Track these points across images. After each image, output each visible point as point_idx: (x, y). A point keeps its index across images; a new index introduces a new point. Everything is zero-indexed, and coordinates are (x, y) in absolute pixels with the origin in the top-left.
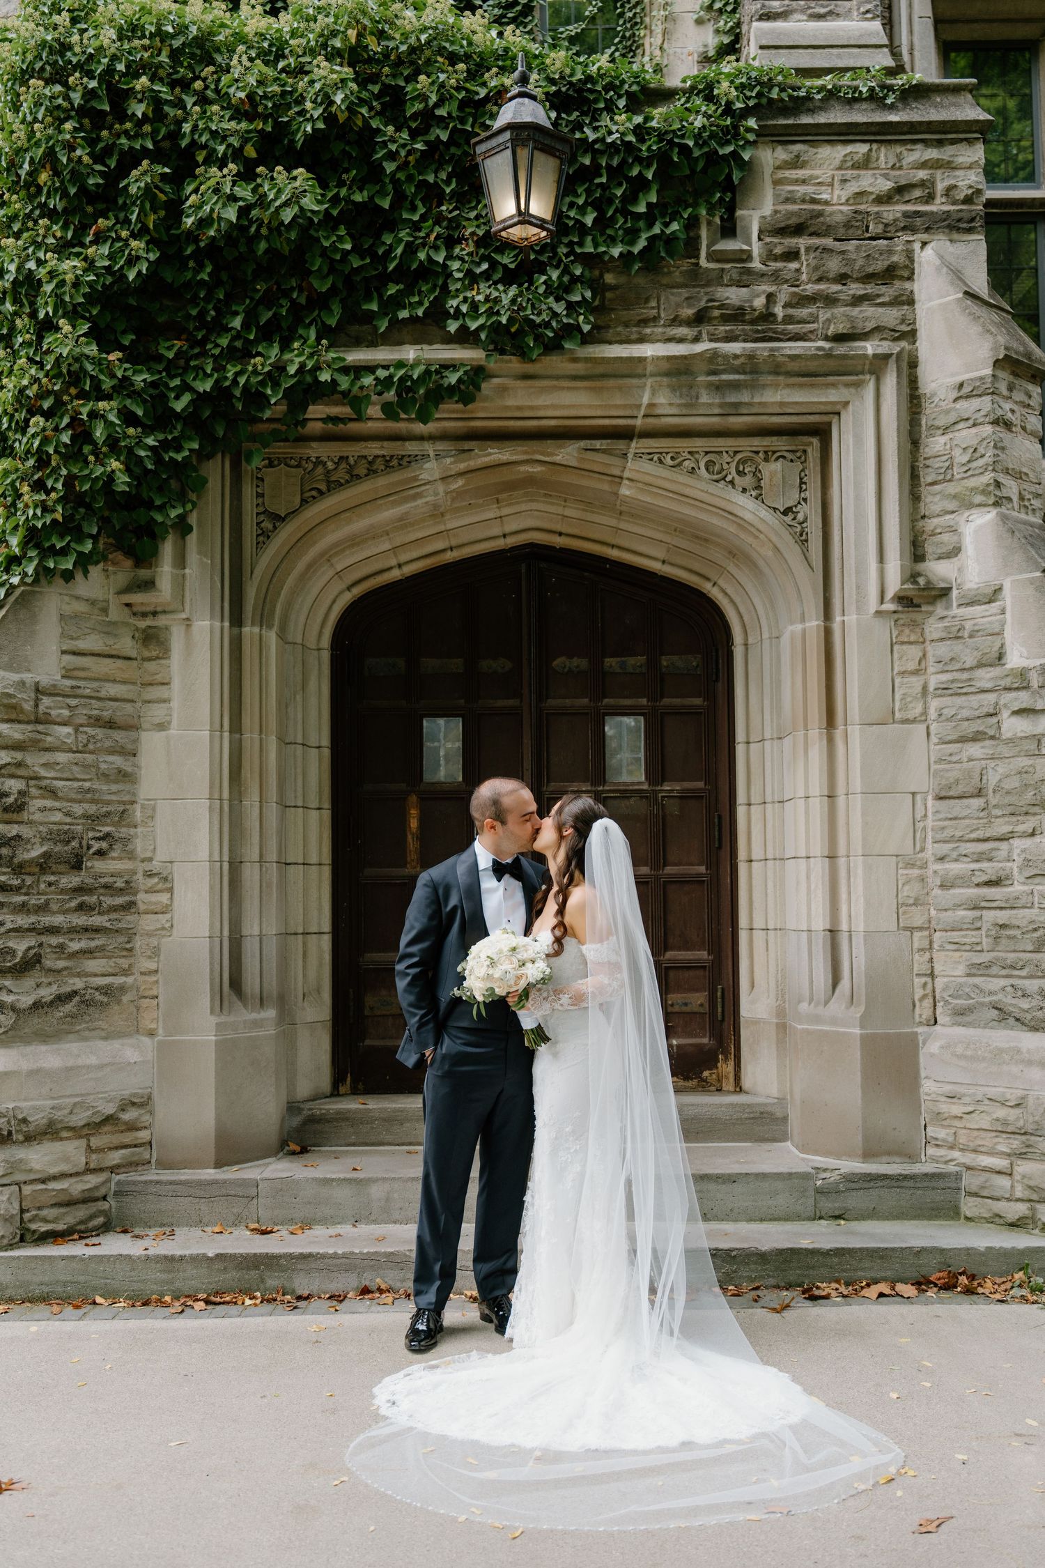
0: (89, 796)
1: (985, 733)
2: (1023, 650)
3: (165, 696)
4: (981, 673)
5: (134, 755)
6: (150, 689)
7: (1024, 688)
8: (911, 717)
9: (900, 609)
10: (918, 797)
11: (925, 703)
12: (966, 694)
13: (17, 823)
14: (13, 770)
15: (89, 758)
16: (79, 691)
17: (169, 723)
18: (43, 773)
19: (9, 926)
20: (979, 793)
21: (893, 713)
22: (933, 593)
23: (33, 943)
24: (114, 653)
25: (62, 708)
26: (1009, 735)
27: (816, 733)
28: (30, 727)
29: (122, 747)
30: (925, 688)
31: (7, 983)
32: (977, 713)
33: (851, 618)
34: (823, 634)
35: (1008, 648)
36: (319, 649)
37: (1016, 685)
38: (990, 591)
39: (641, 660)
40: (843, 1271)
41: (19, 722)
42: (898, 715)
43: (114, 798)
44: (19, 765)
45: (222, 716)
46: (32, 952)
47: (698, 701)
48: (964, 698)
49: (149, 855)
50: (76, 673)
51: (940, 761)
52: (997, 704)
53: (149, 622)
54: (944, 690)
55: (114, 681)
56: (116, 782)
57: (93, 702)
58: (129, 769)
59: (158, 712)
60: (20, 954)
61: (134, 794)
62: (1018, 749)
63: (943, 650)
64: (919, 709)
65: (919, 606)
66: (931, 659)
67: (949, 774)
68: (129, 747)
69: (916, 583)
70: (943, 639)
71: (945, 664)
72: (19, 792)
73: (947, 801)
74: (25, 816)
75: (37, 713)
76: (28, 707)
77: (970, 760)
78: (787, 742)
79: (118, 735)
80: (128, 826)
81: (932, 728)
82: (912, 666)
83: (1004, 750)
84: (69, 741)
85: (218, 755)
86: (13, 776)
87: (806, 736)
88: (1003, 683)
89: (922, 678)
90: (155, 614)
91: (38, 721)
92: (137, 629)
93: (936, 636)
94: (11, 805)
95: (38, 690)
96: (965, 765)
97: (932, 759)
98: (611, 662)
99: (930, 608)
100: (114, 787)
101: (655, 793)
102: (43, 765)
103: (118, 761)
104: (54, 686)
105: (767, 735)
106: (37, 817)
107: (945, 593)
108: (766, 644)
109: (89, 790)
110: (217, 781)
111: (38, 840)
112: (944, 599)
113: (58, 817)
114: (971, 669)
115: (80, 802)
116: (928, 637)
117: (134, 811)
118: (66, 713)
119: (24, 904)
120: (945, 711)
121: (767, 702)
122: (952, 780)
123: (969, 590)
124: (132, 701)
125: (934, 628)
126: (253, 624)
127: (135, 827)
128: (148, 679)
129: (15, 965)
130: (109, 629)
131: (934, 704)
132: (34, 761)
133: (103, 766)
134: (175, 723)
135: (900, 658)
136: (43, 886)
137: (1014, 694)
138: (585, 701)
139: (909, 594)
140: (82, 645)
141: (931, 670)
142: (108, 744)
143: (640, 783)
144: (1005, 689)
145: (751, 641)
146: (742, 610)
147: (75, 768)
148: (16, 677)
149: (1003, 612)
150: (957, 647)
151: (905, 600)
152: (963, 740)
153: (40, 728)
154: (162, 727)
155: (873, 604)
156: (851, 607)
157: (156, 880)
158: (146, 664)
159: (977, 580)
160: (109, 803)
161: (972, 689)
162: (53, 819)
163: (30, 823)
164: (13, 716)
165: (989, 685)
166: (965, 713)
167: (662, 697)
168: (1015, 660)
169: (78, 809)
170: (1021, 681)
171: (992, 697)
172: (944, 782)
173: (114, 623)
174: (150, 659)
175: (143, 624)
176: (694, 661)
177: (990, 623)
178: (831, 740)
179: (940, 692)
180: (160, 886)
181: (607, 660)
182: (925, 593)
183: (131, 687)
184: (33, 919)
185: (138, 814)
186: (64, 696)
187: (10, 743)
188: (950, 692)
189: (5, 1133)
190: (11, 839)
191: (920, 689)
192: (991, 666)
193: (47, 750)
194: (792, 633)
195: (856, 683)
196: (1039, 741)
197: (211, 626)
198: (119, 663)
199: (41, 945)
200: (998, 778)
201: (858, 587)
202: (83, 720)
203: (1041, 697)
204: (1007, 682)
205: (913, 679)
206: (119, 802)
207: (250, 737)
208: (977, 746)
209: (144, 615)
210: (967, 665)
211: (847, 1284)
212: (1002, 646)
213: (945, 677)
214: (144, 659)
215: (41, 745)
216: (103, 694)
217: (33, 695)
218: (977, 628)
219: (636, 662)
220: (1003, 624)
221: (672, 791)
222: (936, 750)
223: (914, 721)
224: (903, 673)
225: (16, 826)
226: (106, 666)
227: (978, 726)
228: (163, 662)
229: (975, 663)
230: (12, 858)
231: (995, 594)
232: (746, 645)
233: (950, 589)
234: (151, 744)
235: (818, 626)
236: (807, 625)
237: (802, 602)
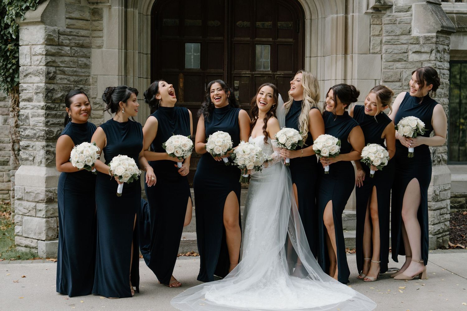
0: (75, 74)
1: (403, 59)
2: (418, 30)
3: (101, 35)
4: (402, 37)
5: (89, 58)
6: (95, 32)
7: (417, 44)
8: (376, 52)
9: (374, 12)
10: (377, 81)
11: (381, 47)
12: (396, 44)
13: (53, 84)
14: (51, 64)
15: (75, 59)
16: (72, 33)
17: (103, 46)
18: (61, 65)
19: (51, 122)
20: (400, 80)
21: (370, 50)
22: (386, 7)
23: (59, 129)
24: (83, 18)
25: (67, 40)
26: (411, 60)
27: (340, 56)
28: (57, 47)
29: (86, 55)
30: (381, 41)
31: (51, 144)
32: (400, 52)
33: (356, 14)
34: (344, 19)
35: (412, 29)
36: (147, 15)
37: (415, 43)
38: (407, 7)
39: (270, 23)
40: (350, 246)
41: (53, 45)
42: (371, 51)
43: (83, 74)
44: (54, 62)
45: (122, 43)
46: (59, 132)
47: (291, 40)
48: (395, 46)
49: (95, 96)
50: (72, 27)
51: (385, 68)
52: (407, 49)
53: (95, 6)
54: (388, 42)
55: (83, 29)
56: (84, 68)
57: (76, 37)
58: (88, 63)
59: (98, 42)
60: (55, 133)
61: (90, 73)
62: (414, 65)
63: (389, 28)
64: (379, 49)
65: (381, 11)
66: (384, 31)
67: (389, 73)
68: (88, 55)
69: (380, 2)
70: (389, 24)
71: (389, 33)
72: (54, 72)
73: (387, 83)
74: (55, 81)
75: (59, 42)
76: (56, 39)
77: (397, 68)
78: (327, 58)
79: (84, 50)
80: (88, 85)
81: (383, 56)
82: (377, 33)
83: (409, 66)
84: (69, 53)
85: (121, 59)
86: (51, 66)
87: (336, 57)
88: (410, 41)
89: (381, 37)
90: (97, 3)
91: (59, 45)
92: (90, 9)
93: (386, 22)
94: (51, 77)
95: (60, 33)
96: (395, 70)
97: (383, 67)
98: (259, 24)
99: (384, 12)
100: (83, 70)
101: (274, 75)
102: (61, 62)
103: (84, 60)
104: (64, 31)
105: (319, 55)
106: (59, 81)
107: (390, 7)
108: (320, 20)
109: (75, 71)
110: (120, 68)
111: (59, 90)
112: (390, 10)
113: (66, 81)
114: (399, 35)
115: (72, 76)
116: (383, 22)
117: (89, 79)
118: (68, 42)
119: (56, 114)
120: (388, 50)
121: (319, 42)
122: (390, 75)
123: (399, 6)
124: (88, 37)
125: (385, 19)
126: (131, 8)
127: (90, 85)
128: (94, 28)
129: (53, 137)
130: (81, 9)
131: (384, 47)
132: (58, 60)
133: (80, 62)
134: (105, 46)
135: (373, 30)
136: (61, 108)
137: (413, 46)
138: (249, 39)
139: (378, 6)
140: (73, 15)
141: (384, 35)
142: (81, 53)
143: (268, 71)
144: (411, 44)
145: (313, 18)
146: (310, 6)
147: (71, 63)
148: (52, 28)
149: (411, 15)
150: (394, 27)
151: (375, 9)
152: (394, 61)
153: (60, 47)
154: (100, 47)
155: (364, 10)
156: (356, 10)
157: (98, 106)
158: (94, 23)
159: (402, 3)
160: (81, 76)
161: (399, 43)
162: (64, 82)
163: (57, 83)
164: (51, 43)
165: (405, 42)
166: (396, 51)
167: (278, 38)
168: (415, 33)
169: (72, 79)
170: (417, 41)
171: (406, 46)
172: (387, 76)
173: (82, 7)
174: (95, 21)
175: (92, 7)
176: (290, 24)
177: (406, 19)
178: (346, 59)
179: (387, 43)
180: (99, 108)
181: (257, 23)
182: (384, 7)
183: (88, 32)
184: (58, 120)
185: (91, 80)
186: (67, 35)
187: (51, 54)
188: (390, 43)
189: (53, 198)
190: (52, 90)
191: (379, 42)
192: (406, 35)
193: (62, 56)
194: (332, 17)
195: (357, 39)
196: (422, 63)
197: (119, 8)
198: (85, 22)
199: (61, 130)
200: (406, 76)
201: (359, 3)
202: (73, 44)
203: (424, 47)
204: (412, 41)
205: (377, 38)
206: (85, 76)
207: (130, 51)
208: (400, 63)
209: (93, 3)
210: (397, 34)
211: (351, 250)
212: (411, 28)
213: (389, 38)
214: (92, 21)
215: (60, 54)
216: (79, 34)
217: (58, 35)
218: (401, 21)
219: (268, 24)
220: (411, 20)
221: (280, 74)
222: (384, 64)
223: (377, 53)
224: (374, 36)
225: (53, 85)
226: (80, 23)
227: (400, 56)
228: (100, 22)
229: (400, 33)
230: (52, 97)
231: (409, 9)
232: (311, 19)
233: (392, 5)
234: (96, 53)
235: (343, 16)
236: (339, 15)
237: (337, 7)
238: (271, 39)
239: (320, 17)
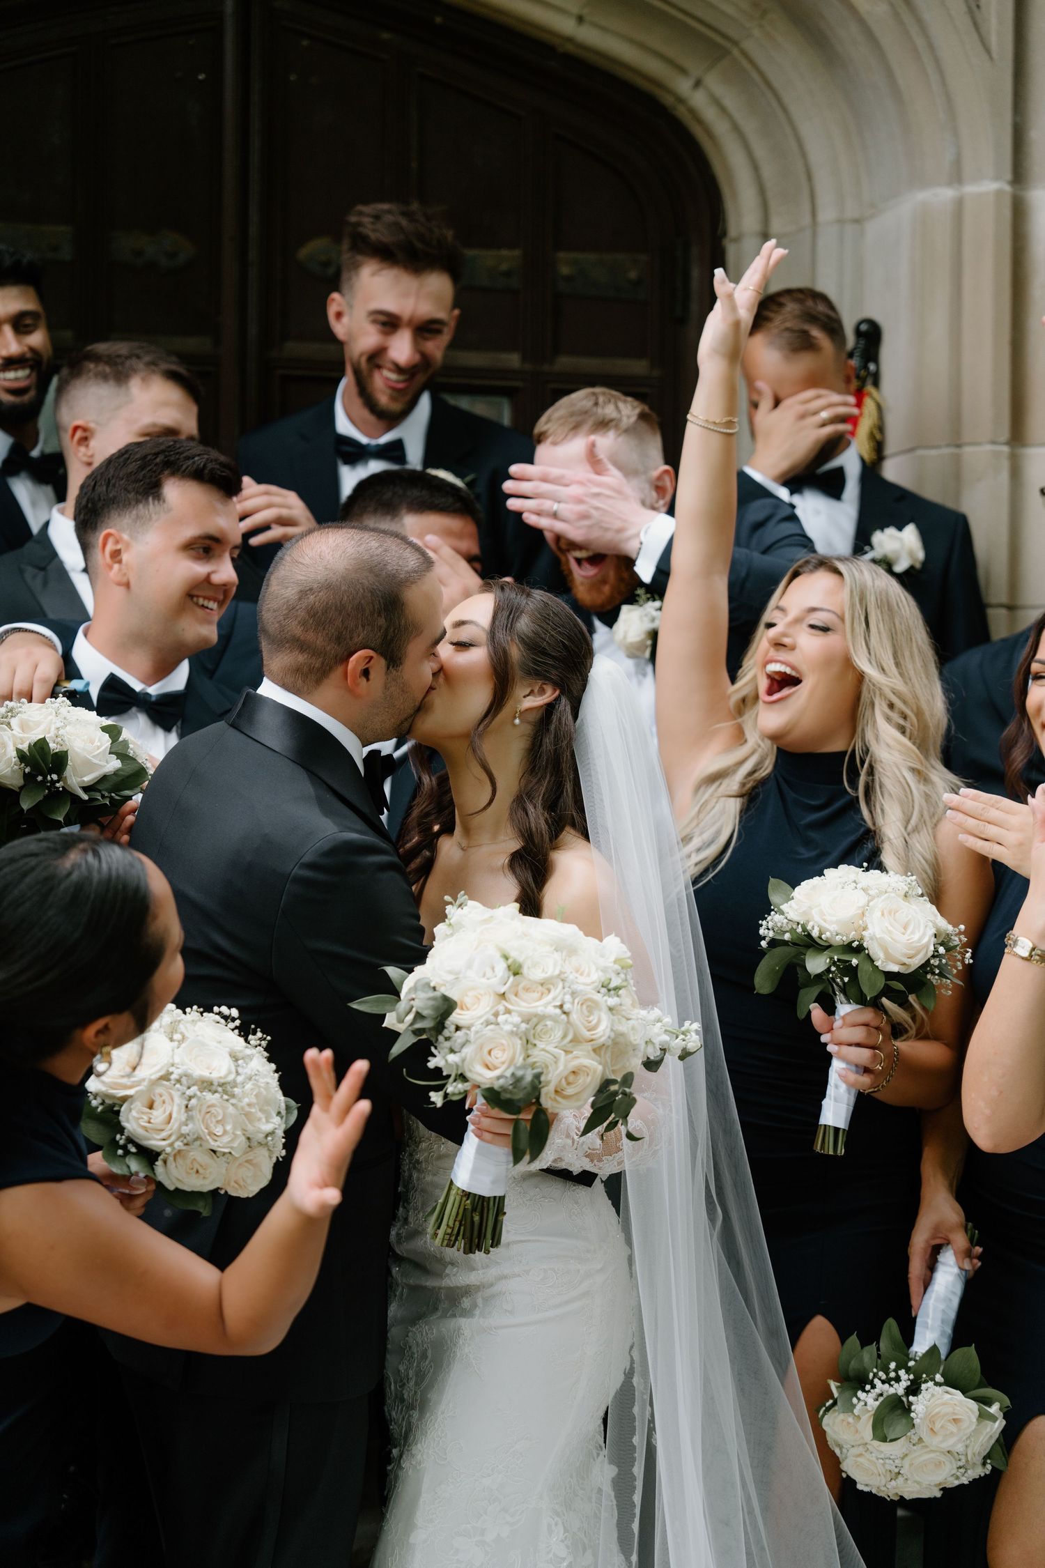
27: (983, 453)
34: (1007, 215)
39: (508, 258)
87: (955, 459)
108: (827, 237)
167: (557, 351)
176: (633, 268)
178: (1016, 473)
194: (924, 208)
219: (499, 261)
235: (998, 193)
236: (970, 189)
237: (955, 132)
238: (513, 360)
239: (826, 214)
